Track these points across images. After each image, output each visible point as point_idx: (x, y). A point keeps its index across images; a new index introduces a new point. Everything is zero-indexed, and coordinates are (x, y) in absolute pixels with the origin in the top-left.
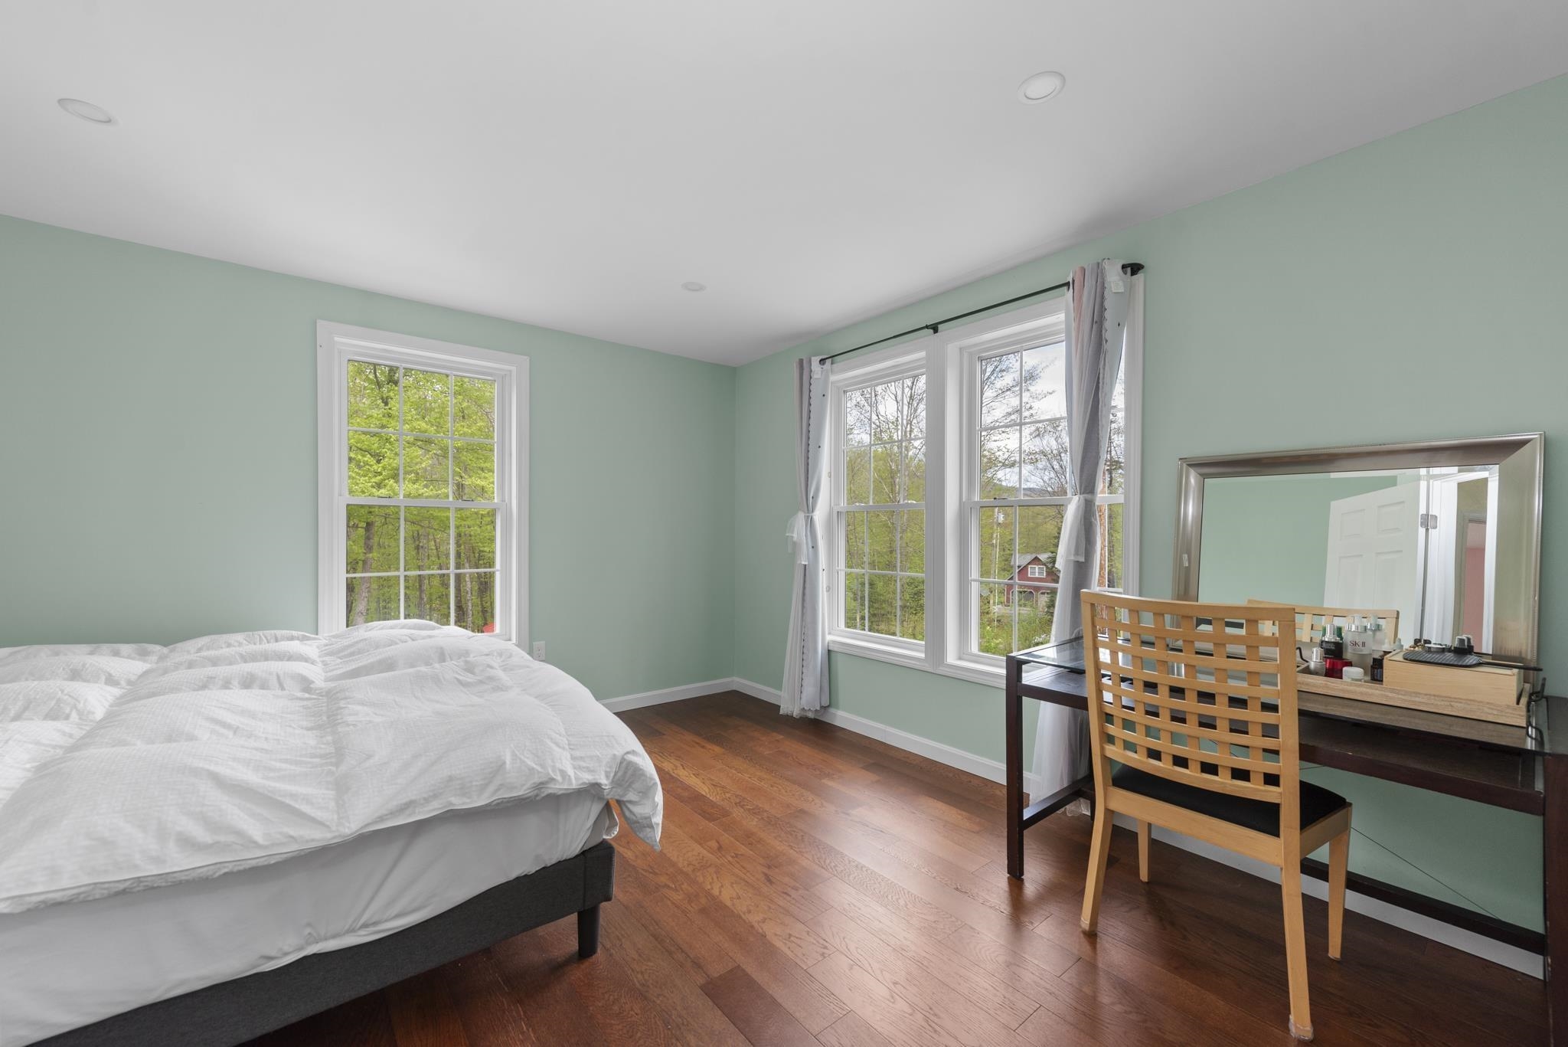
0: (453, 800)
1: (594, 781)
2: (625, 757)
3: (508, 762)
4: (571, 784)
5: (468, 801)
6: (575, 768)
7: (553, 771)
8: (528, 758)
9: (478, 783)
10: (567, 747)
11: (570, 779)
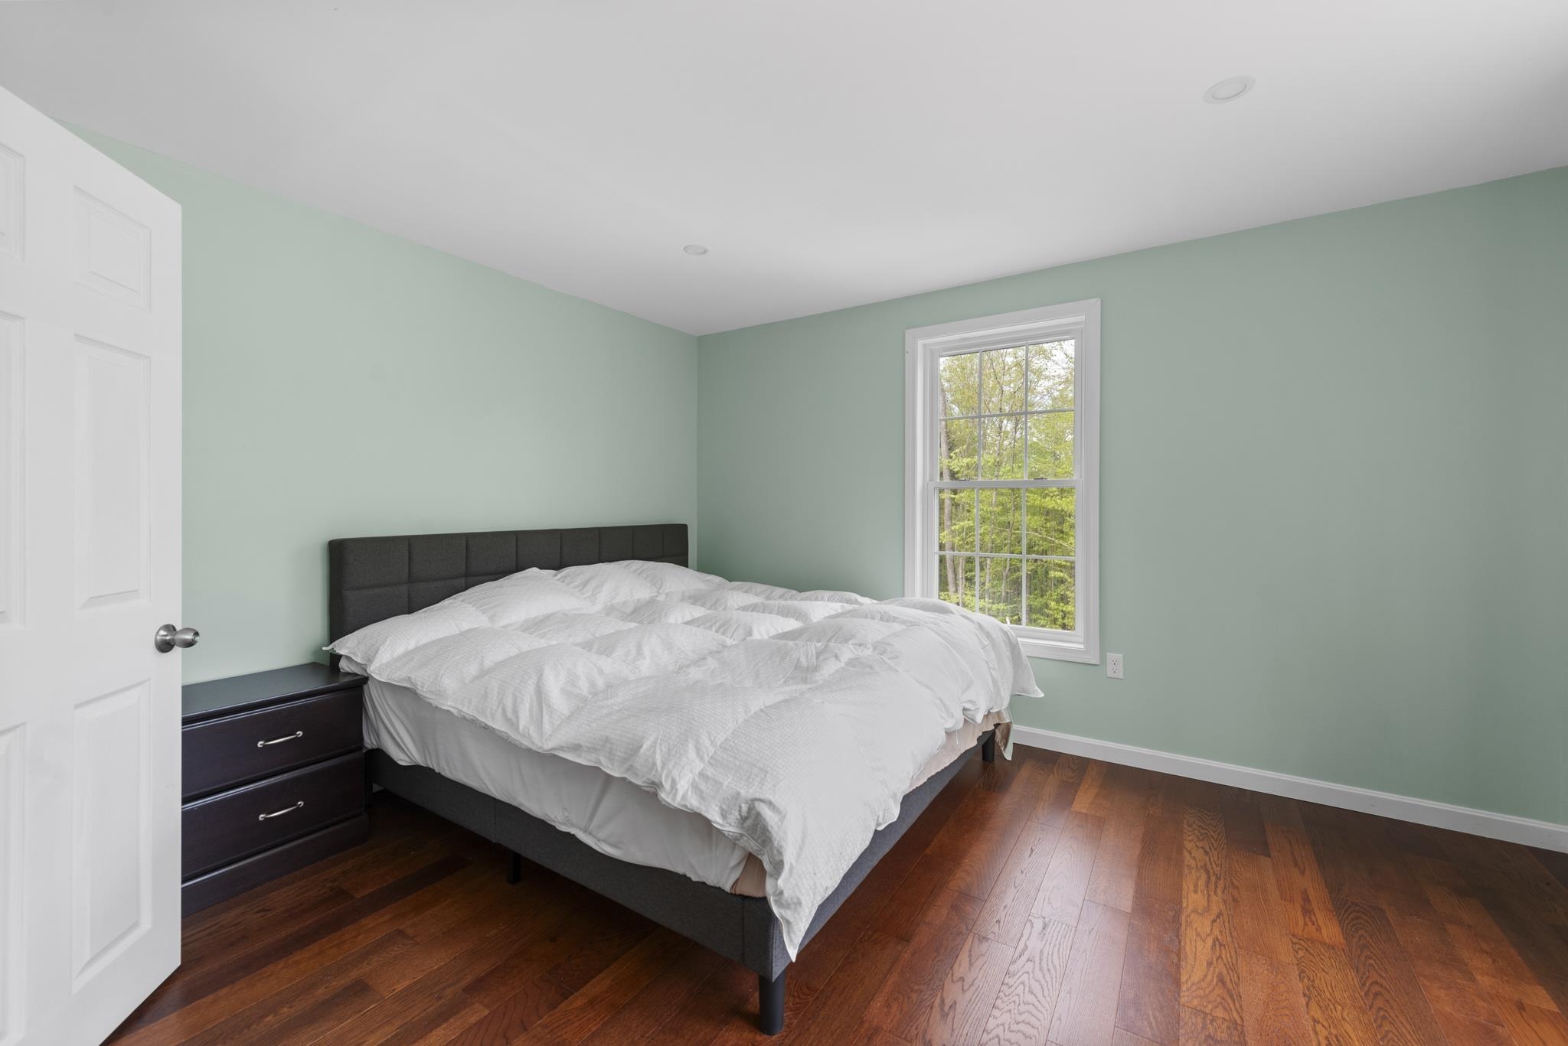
0: (602, 759)
1: (699, 811)
2: (757, 804)
3: (645, 746)
4: (674, 799)
5: (610, 766)
6: (692, 785)
7: (667, 776)
8: (661, 751)
9: (620, 754)
10: (706, 759)
11: (675, 795)
